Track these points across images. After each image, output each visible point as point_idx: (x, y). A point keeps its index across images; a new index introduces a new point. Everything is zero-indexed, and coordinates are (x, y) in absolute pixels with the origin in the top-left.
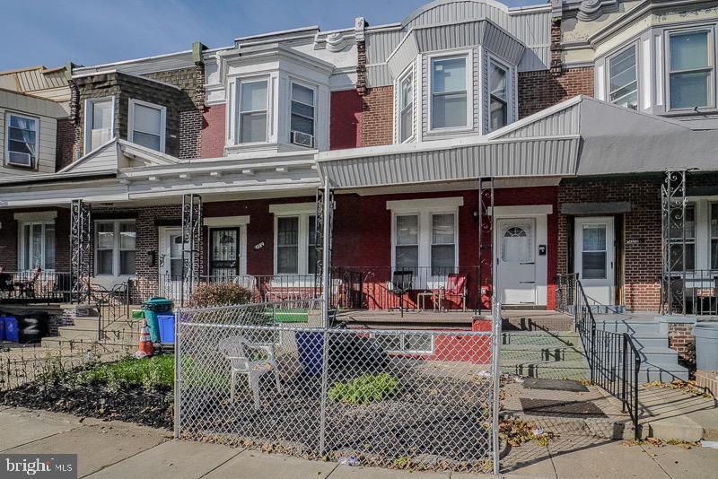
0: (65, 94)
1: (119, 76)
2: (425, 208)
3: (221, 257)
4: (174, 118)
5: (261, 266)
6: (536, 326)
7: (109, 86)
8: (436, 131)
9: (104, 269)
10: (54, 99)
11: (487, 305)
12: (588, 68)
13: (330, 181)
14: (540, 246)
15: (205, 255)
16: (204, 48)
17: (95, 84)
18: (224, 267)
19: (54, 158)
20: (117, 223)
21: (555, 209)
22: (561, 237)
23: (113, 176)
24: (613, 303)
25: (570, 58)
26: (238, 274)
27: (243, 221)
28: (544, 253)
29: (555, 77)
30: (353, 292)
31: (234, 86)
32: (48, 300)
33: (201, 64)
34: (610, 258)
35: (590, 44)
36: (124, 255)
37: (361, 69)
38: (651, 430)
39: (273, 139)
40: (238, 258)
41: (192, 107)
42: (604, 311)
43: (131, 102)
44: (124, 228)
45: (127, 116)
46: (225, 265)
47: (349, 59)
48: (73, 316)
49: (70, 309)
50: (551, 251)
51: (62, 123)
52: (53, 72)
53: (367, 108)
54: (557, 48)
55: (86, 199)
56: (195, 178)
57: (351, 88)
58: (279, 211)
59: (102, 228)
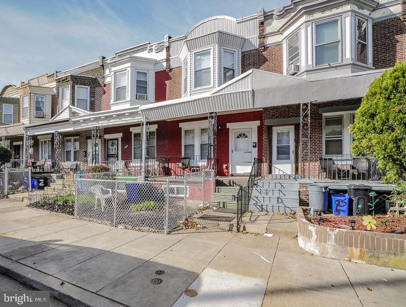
0: (54, 84)
1: (72, 76)
2: (196, 126)
3: (112, 152)
4: (93, 91)
5: (127, 156)
6: (236, 184)
7: (68, 81)
8: (196, 89)
9: (68, 159)
10: (51, 87)
11: (226, 174)
12: (279, 44)
13: (146, 118)
14: (254, 143)
15: (105, 152)
16: (104, 58)
17: (63, 81)
18: (112, 157)
19: (51, 112)
20: (72, 138)
21: (262, 123)
22: (265, 137)
23: (68, 121)
24: (294, 173)
25: (270, 41)
26: (118, 160)
27: (119, 136)
28: (255, 147)
29: (261, 52)
30: (164, 168)
31: (113, 76)
32: (48, 173)
33: (103, 66)
34: (292, 148)
35: (280, 32)
36: (75, 152)
37: (168, 60)
38: (244, 227)
39: (128, 98)
40: (118, 153)
41: (99, 85)
42: (288, 178)
43: (76, 86)
44: (75, 141)
45: (74, 93)
46: (113, 156)
47: (163, 55)
48: (55, 179)
49: (54, 176)
50: (259, 145)
51: (53, 96)
52: (50, 76)
53: (171, 79)
54: (262, 36)
55: (60, 131)
56: (96, 120)
57: (164, 69)
58: (134, 130)
59: (67, 141)
